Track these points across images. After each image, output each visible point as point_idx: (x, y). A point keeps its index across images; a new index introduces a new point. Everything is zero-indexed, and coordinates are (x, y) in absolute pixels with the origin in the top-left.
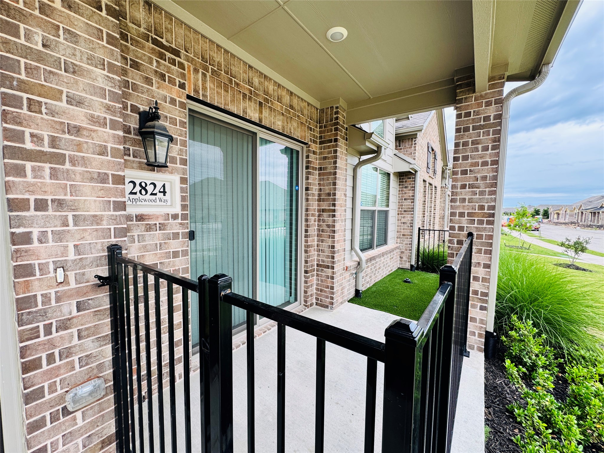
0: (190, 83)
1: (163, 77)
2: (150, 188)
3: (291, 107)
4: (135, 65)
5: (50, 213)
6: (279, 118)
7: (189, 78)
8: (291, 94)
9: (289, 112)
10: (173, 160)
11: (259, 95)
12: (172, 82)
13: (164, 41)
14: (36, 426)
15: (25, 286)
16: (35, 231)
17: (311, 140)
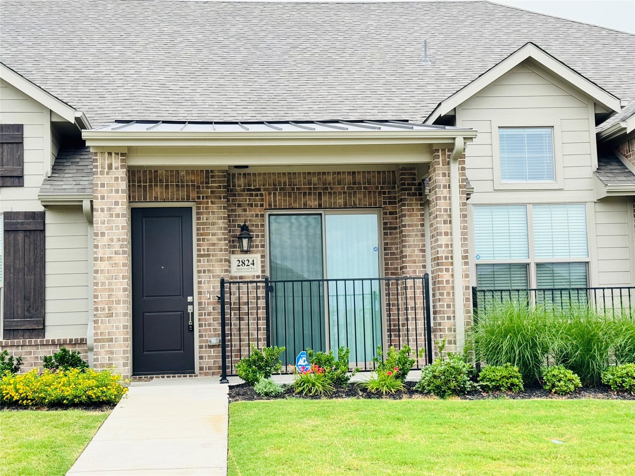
0: (266, 203)
1: (251, 205)
2: (246, 263)
3: (354, 183)
4: (239, 205)
5: (206, 274)
6: (340, 197)
7: (266, 200)
8: (354, 173)
9: (353, 188)
10: (257, 246)
11: (318, 188)
12: (256, 205)
13: (252, 188)
14: (201, 347)
15: (200, 298)
16: (203, 280)
17: (385, 203)
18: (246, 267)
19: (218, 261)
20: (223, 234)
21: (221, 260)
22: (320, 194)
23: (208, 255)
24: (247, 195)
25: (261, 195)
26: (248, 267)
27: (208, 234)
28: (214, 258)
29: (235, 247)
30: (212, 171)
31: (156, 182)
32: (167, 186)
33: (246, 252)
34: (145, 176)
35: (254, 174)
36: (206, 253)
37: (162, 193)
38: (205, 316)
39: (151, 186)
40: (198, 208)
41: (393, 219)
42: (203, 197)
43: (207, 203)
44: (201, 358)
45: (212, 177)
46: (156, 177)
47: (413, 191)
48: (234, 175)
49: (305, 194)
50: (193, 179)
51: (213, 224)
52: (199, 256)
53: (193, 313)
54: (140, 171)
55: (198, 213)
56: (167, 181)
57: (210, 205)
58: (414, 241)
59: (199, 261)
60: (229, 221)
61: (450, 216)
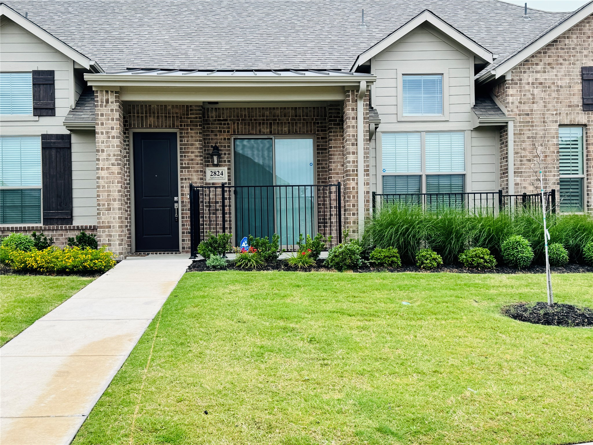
0: (231, 130)
1: (221, 131)
2: (217, 173)
3: (296, 116)
4: (212, 132)
5: (187, 181)
6: (285, 126)
7: (231, 127)
8: (296, 108)
9: (295, 120)
10: (225, 161)
11: (269, 119)
12: (224, 132)
13: (221, 118)
14: (183, 233)
15: (182, 198)
16: (184, 185)
17: (318, 131)
18: (217, 176)
19: (195, 172)
20: (199, 152)
21: (197, 171)
22: (271, 124)
23: (189, 168)
24: (218, 124)
25: (228, 124)
26: (218, 176)
27: (188, 152)
28: (193, 169)
29: (209, 162)
30: (191, 106)
31: (150, 113)
32: (158, 117)
33: (217, 166)
34: (142, 109)
35: (223, 109)
36: (187, 166)
37: (154, 122)
38: (186, 211)
39: (146, 117)
40: (181, 133)
41: (323, 142)
42: (184, 125)
43: (188, 129)
44: (183, 240)
45: (191, 110)
46: (150, 109)
47: (338, 122)
48: (208, 109)
49: (260, 123)
50: (177, 111)
51: (192, 145)
52: (181, 168)
53: (178, 209)
54: (138, 105)
55: (181, 137)
56: (158, 113)
57: (189, 131)
58: (338, 159)
59: (182, 172)
60: (205, 143)
61: (356, 140)
